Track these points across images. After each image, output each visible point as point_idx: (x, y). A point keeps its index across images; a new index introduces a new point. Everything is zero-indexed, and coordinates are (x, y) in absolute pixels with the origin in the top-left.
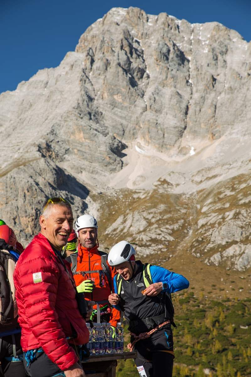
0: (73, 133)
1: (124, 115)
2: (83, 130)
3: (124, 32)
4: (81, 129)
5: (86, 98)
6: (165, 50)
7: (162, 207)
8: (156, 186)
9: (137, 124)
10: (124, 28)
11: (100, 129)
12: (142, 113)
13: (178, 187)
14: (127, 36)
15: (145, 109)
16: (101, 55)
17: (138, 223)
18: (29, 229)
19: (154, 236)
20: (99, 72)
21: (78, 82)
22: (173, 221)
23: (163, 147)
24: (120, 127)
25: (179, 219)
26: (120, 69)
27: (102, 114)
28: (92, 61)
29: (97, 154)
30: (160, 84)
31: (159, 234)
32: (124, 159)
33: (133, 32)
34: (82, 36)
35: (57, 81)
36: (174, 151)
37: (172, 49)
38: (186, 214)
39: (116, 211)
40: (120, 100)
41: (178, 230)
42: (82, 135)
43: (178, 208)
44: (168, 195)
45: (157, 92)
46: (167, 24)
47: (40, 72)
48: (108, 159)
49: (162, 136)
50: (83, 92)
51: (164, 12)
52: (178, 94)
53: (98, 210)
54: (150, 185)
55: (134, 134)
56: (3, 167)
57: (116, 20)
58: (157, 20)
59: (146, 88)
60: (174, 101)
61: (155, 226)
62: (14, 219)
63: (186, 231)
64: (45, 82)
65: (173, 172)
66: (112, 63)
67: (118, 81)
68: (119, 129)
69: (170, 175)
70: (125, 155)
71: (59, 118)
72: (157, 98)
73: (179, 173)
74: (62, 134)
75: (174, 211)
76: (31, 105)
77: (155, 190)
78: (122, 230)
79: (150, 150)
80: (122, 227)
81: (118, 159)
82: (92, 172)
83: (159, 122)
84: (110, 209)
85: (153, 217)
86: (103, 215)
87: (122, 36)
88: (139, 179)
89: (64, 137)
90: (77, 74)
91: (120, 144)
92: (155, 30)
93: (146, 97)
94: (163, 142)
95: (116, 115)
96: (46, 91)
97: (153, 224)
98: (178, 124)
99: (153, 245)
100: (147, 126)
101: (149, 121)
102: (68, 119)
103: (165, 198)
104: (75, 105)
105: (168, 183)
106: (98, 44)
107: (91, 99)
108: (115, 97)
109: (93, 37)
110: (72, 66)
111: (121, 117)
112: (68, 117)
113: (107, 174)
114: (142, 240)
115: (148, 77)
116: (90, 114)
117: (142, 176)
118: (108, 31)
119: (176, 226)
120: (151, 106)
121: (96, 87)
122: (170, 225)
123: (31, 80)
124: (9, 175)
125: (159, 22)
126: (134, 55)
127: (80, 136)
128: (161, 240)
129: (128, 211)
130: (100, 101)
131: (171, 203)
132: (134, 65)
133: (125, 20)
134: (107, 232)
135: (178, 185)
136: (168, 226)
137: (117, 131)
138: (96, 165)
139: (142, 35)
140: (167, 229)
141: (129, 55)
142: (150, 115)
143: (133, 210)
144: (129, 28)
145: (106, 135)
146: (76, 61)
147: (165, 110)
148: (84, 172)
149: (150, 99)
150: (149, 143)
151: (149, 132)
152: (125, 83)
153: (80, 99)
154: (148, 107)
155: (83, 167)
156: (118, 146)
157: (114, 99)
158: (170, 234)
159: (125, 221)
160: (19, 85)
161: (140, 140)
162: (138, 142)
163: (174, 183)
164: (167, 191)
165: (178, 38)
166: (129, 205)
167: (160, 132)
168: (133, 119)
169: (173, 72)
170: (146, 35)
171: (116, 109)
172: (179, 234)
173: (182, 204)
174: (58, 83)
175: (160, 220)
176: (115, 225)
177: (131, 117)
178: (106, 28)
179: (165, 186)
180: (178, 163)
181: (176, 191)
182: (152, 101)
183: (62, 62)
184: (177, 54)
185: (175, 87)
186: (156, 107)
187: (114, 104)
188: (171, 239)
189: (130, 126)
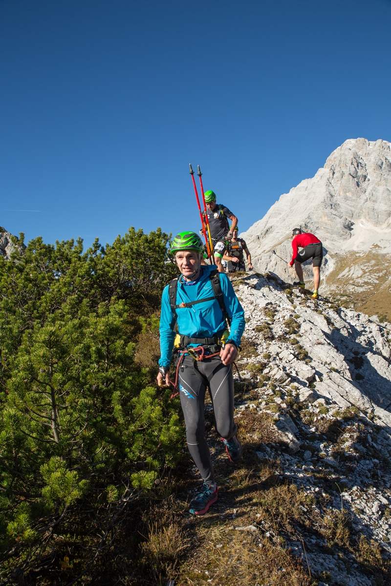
0: (321, 217)
1: (352, 205)
2: (327, 215)
3: (354, 154)
4: (326, 215)
5: (329, 196)
6: (380, 163)
7: (373, 262)
8: (371, 248)
9: (361, 210)
10: (354, 151)
11: (337, 214)
12: (364, 203)
13: (385, 249)
14: (356, 156)
15: (366, 201)
16: (339, 169)
17: (358, 272)
18: (293, 275)
19: (366, 280)
20: (337, 179)
21: (325, 186)
22: (379, 271)
23: (377, 223)
24: (350, 212)
25: (383, 270)
26: (351, 177)
27: (339, 205)
28: (334, 173)
29: (335, 230)
30: (376, 184)
31: (370, 279)
32: (352, 232)
33: (360, 153)
34: (328, 158)
35: (312, 186)
36: (385, 225)
37: (384, 162)
38: (388, 266)
39: (345, 264)
40: (350, 196)
41: (382, 277)
42: (326, 218)
43: (383, 263)
44: (377, 254)
45: (374, 190)
46: (382, 147)
47: (303, 181)
48: (342, 232)
49: (377, 216)
50: (327, 193)
51: (380, 138)
52: (388, 190)
53: (334, 264)
54: (367, 248)
55: (359, 216)
56: (280, 239)
57: (349, 147)
58: (375, 144)
59: (367, 187)
60: (385, 195)
61: (368, 274)
62: (285, 269)
63: (387, 277)
64: (306, 187)
65: (382, 240)
66: (345, 173)
67: (349, 184)
68: (350, 213)
69: (380, 241)
70: (353, 229)
71: (313, 209)
72: (374, 193)
73: (387, 240)
74: (314, 218)
75: (380, 265)
76: (297, 202)
77: (370, 251)
78: (348, 276)
79: (370, 226)
80: (348, 274)
81: (349, 232)
82: (332, 240)
83: (375, 208)
84: (341, 263)
85: (367, 268)
86: (337, 266)
87: (352, 157)
88: (361, 244)
89: (315, 220)
90: (324, 181)
91: (350, 223)
92: (374, 151)
93: (367, 193)
94: (378, 220)
95: (348, 205)
96: (306, 193)
97: (367, 272)
98: (388, 209)
99: (365, 286)
100: (367, 211)
101: (369, 208)
102: (318, 209)
103: (376, 257)
104: (323, 201)
105: (379, 247)
106: (337, 162)
107: (332, 196)
108: (348, 194)
109: (335, 158)
110: (322, 177)
111: (351, 206)
112: (318, 208)
113: (341, 241)
114: (359, 283)
115: (369, 180)
116: (331, 205)
117: (362, 242)
118: (343, 154)
119: (381, 274)
120: (370, 198)
121: (336, 188)
122: (378, 273)
123: (298, 186)
124: (282, 244)
125: (377, 146)
126: (360, 167)
127: (325, 219)
128: (370, 283)
129: (352, 265)
130: (338, 197)
131: (379, 260)
132: (360, 174)
133: (355, 146)
134: (339, 277)
135: (385, 248)
136: (376, 274)
137: (348, 215)
138: (334, 236)
139: (365, 154)
140: (375, 276)
141: (357, 168)
142: (369, 204)
143: (355, 264)
144: (357, 151)
145: (341, 218)
146: (324, 174)
147: (379, 201)
148: (327, 240)
149: (369, 194)
150: (368, 221)
151: (368, 214)
152: (354, 185)
153: (326, 196)
154: (368, 199)
155: (327, 237)
156: (348, 225)
157: (347, 195)
158: (377, 279)
159: (349, 271)
160: (291, 190)
161: (363, 219)
162: (362, 221)
163: (383, 247)
164: (378, 252)
165: (389, 155)
166: (354, 260)
167: (375, 214)
168: (358, 207)
169: (385, 176)
170: (368, 154)
171: (348, 201)
172: (382, 279)
173: (386, 260)
174: (313, 187)
175: (371, 270)
176: (343, 273)
177: (357, 205)
178: (343, 152)
179: (377, 248)
180: (386, 233)
181: (383, 252)
182: (371, 195)
183: (316, 175)
184: (388, 165)
185: (386, 185)
186: (374, 198)
187: (346, 198)
188: (377, 282)
189: (357, 211)
